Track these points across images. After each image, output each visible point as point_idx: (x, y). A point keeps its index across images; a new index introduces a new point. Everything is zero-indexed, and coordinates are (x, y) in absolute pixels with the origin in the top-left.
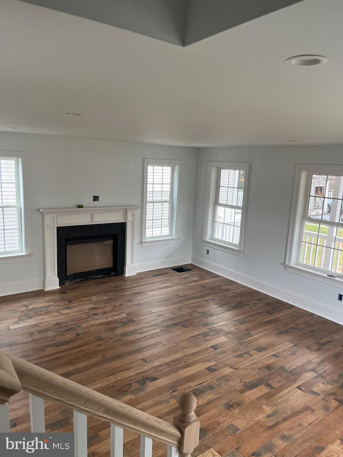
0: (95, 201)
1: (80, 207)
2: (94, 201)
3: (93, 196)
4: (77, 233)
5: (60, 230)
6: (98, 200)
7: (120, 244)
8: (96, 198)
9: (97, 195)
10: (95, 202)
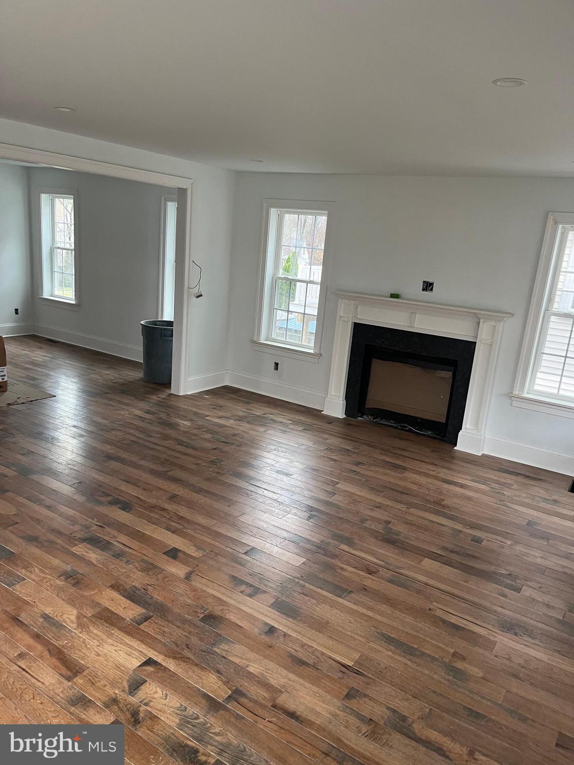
0: (426, 290)
1: (395, 296)
2: (423, 290)
3: (424, 282)
4: (384, 340)
5: (360, 330)
6: (432, 290)
7: (459, 383)
8: (428, 286)
9: (431, 281)
10: (425, 292)
